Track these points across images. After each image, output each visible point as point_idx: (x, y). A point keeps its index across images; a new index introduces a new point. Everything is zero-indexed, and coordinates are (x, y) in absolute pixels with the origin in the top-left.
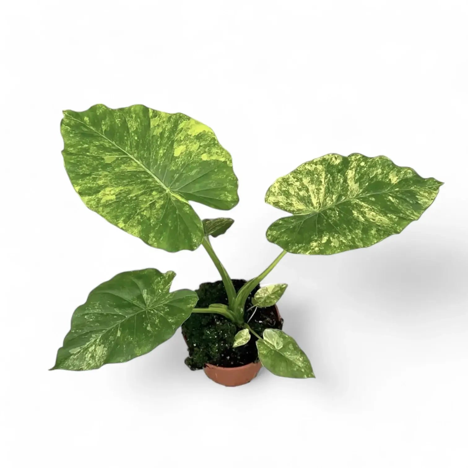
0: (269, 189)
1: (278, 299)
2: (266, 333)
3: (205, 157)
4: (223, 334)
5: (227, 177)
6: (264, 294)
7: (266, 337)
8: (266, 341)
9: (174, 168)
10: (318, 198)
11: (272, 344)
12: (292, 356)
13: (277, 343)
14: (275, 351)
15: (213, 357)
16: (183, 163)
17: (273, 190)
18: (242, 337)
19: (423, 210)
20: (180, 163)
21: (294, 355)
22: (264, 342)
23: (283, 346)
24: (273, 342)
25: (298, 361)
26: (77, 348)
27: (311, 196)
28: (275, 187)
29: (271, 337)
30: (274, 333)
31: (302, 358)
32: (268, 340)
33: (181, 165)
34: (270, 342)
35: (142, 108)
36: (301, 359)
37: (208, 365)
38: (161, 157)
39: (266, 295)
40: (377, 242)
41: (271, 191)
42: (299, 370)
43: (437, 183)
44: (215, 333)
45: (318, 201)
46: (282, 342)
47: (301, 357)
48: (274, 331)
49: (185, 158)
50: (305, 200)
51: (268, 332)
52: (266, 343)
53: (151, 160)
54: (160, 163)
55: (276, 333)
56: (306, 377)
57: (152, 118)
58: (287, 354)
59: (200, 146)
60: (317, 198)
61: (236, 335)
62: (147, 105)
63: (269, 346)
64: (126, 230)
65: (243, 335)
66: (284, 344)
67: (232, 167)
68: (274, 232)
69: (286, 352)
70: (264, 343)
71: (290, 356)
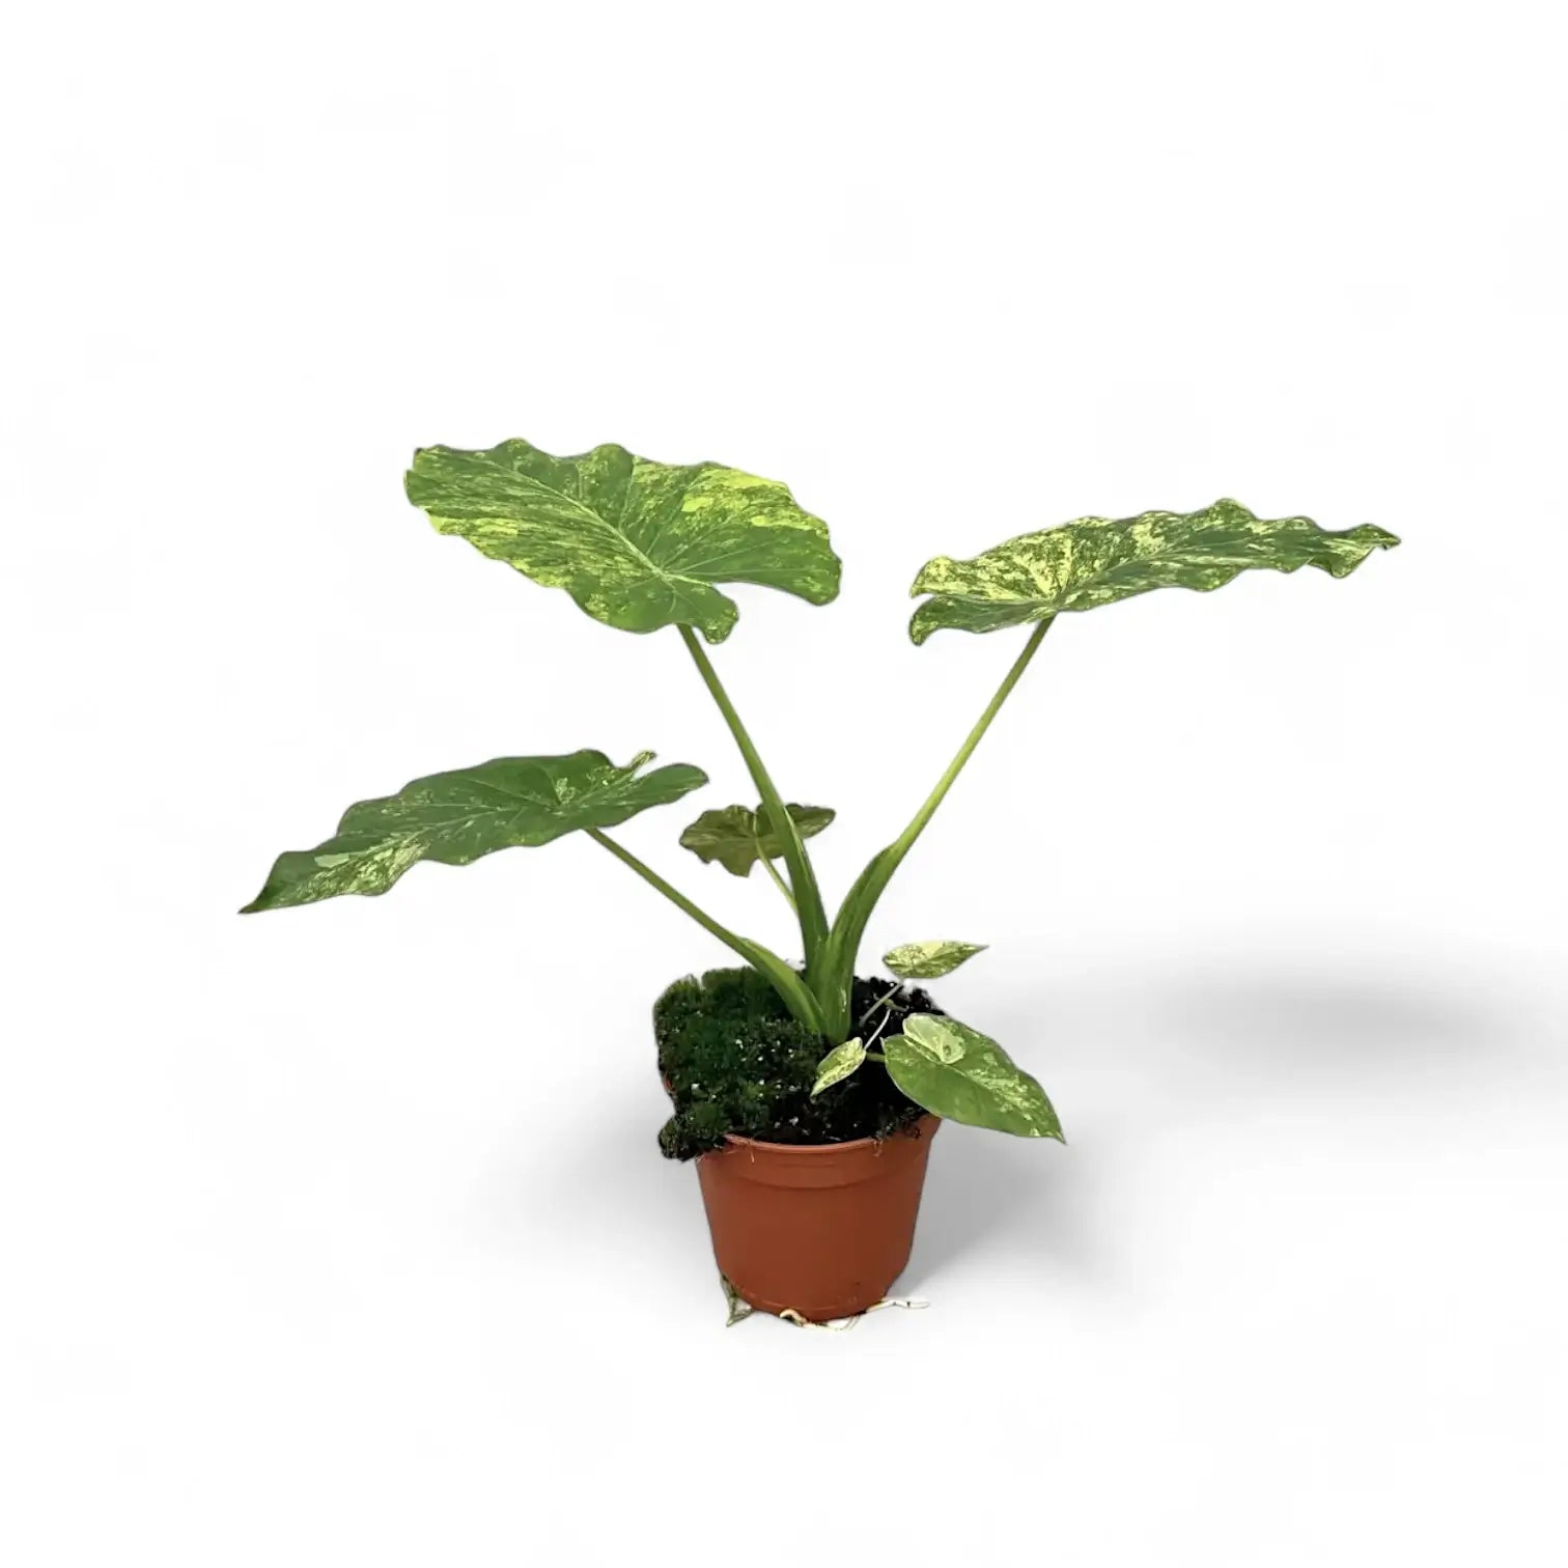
0: (923, 570)
1: (953, 968)
2: (913, 1024)
3: (759, 521)
4: (782, 1052)
5: (814, 552)
6: (912, 959)
7: (911, 1031)
8: (911, 1040)
9: (678, 532)
10: (1055, 579)
11: (932, 1049)
12: (994, 1081)
13: (947, 1048)
14: (940, 1067)
15: (749, 1115)
16: (702, 525)
17: (933, 571)
18: (839, 1064)
19: (1347, 566)
20: (694, 525)
21: (997, 1078)
22: (907, 1041)
23: (965, 1055)
24: (934, 1045)
25: (1012, 1094)
26: (340, 856)
27: (1036, 579)
28: (938, 566)
29: (927, 1033)
30: (937, 1025)
31: (1025, 1087)
32: (916, 1039)
33: (697, 529)
34: (925, 1043)
35: (618, 449)
36: (1021, 1090)
37: (730, 1137)
38: (649, 510)
39: (916, 961)
40: (1222, 584)
41: (928, 575)
42: (1015, 1113)
43: (1376, 534)
44: (760, 1046)
45: (1055, 585)
46: (960, 1044)
47: (1020, 1085)
48: (936, 1021)
49: (710, 519)
50: (1019, 586)
51: (917, 1022)
52: (911, 1044)
53: (622, 515)
54: (644, 520)
55: (944, 1025)
56: (1037, 1134)
57: (638, 464)
58: (978, 1076)
59: (750, 505)
60: (1050, 579)
61: (822, 1063)
62: (630, 449)
63: (919, 1051)
64: (531, 576)
65: (843, 1057)
66: (967, 1052)
67: (828, 541)
68: (932, 623)
69: (973, 1068)
70: (906, 1044)
71: (984, 1080)
